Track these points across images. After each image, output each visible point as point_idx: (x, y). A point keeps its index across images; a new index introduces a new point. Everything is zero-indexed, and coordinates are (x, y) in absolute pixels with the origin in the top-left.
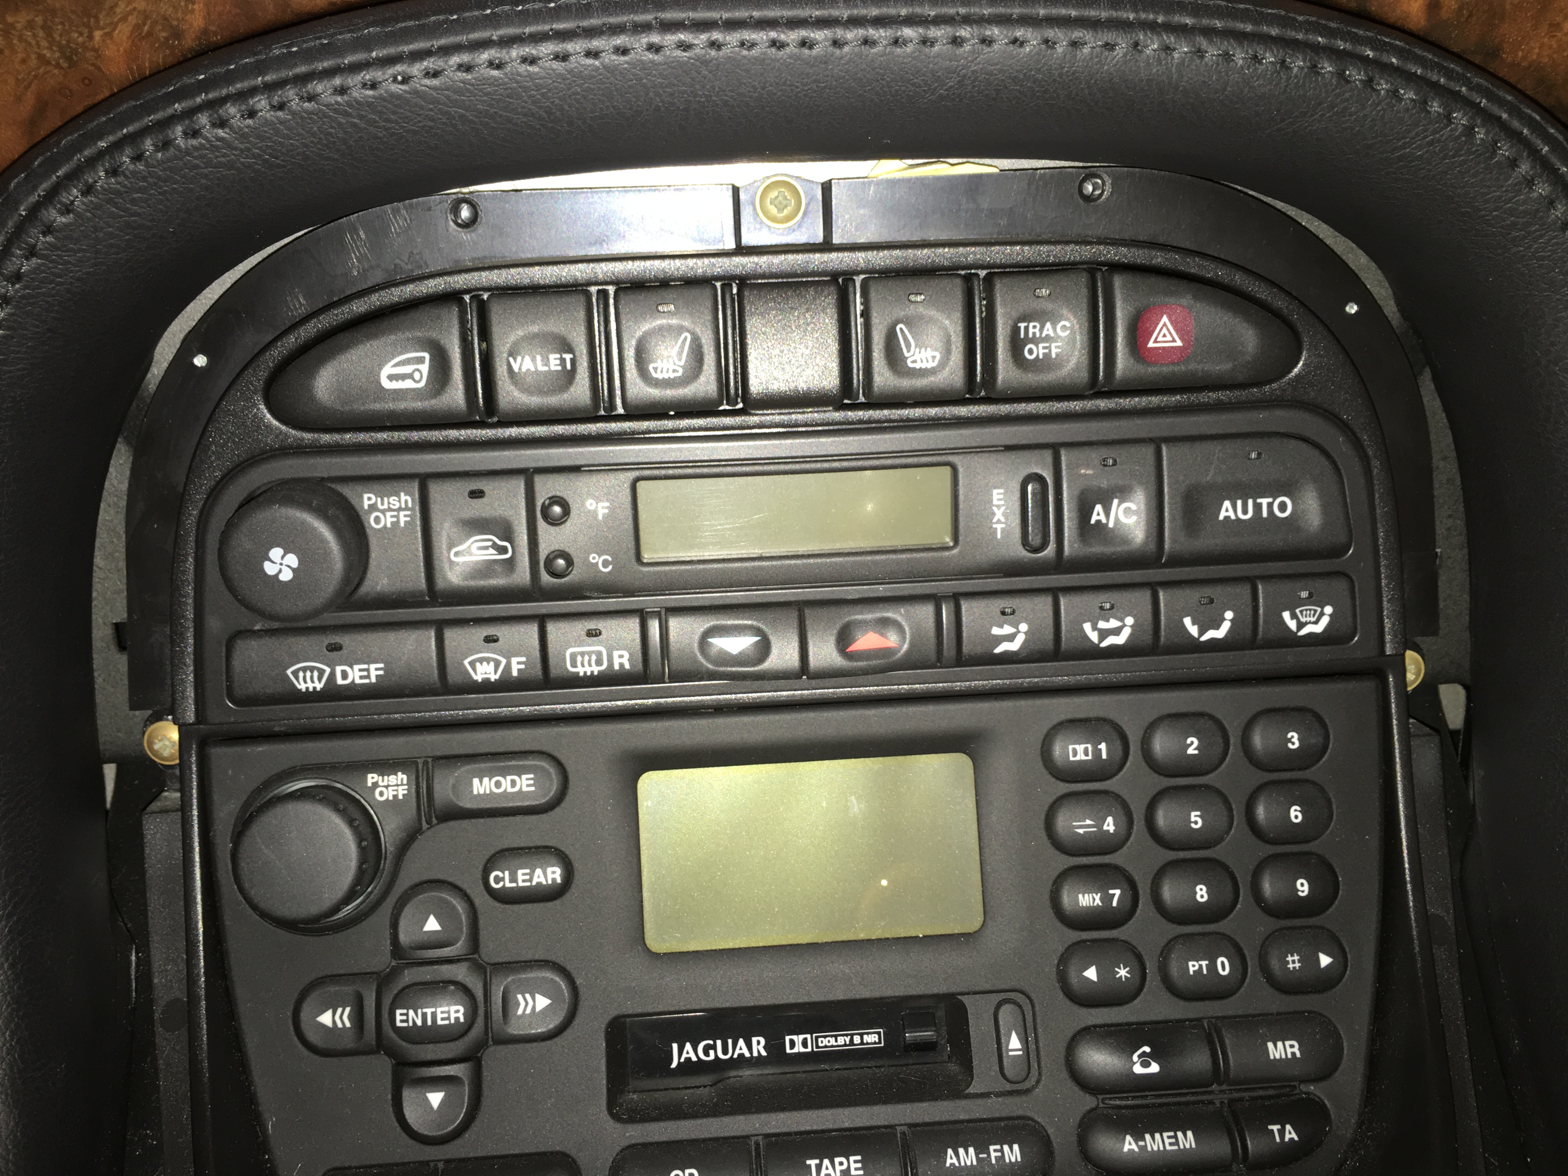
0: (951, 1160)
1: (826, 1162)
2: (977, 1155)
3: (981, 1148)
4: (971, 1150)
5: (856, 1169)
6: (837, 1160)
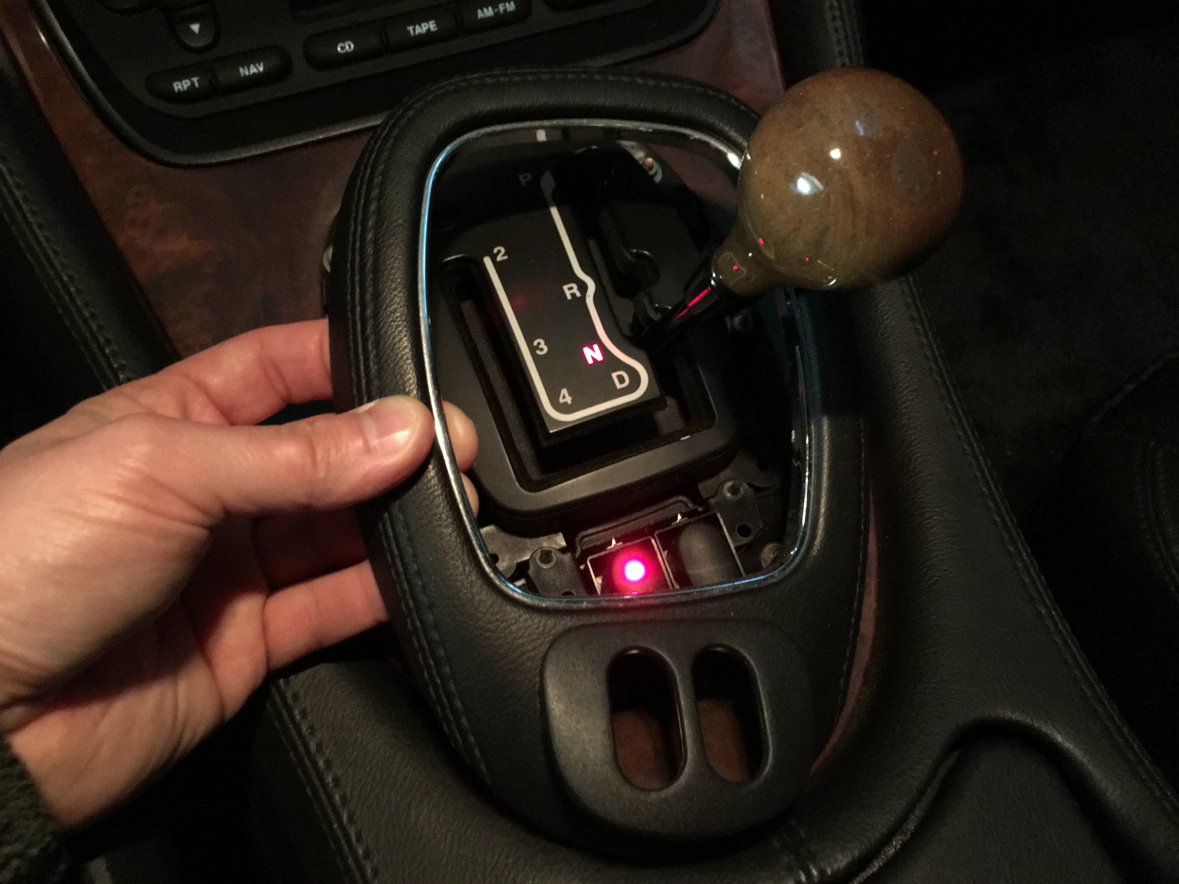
0: (480, 15)
1: (417, 27)
2: (493, 9)
3: (495, 6)
4: (490, 8)
5: (434, 28)
6: (423, 25)
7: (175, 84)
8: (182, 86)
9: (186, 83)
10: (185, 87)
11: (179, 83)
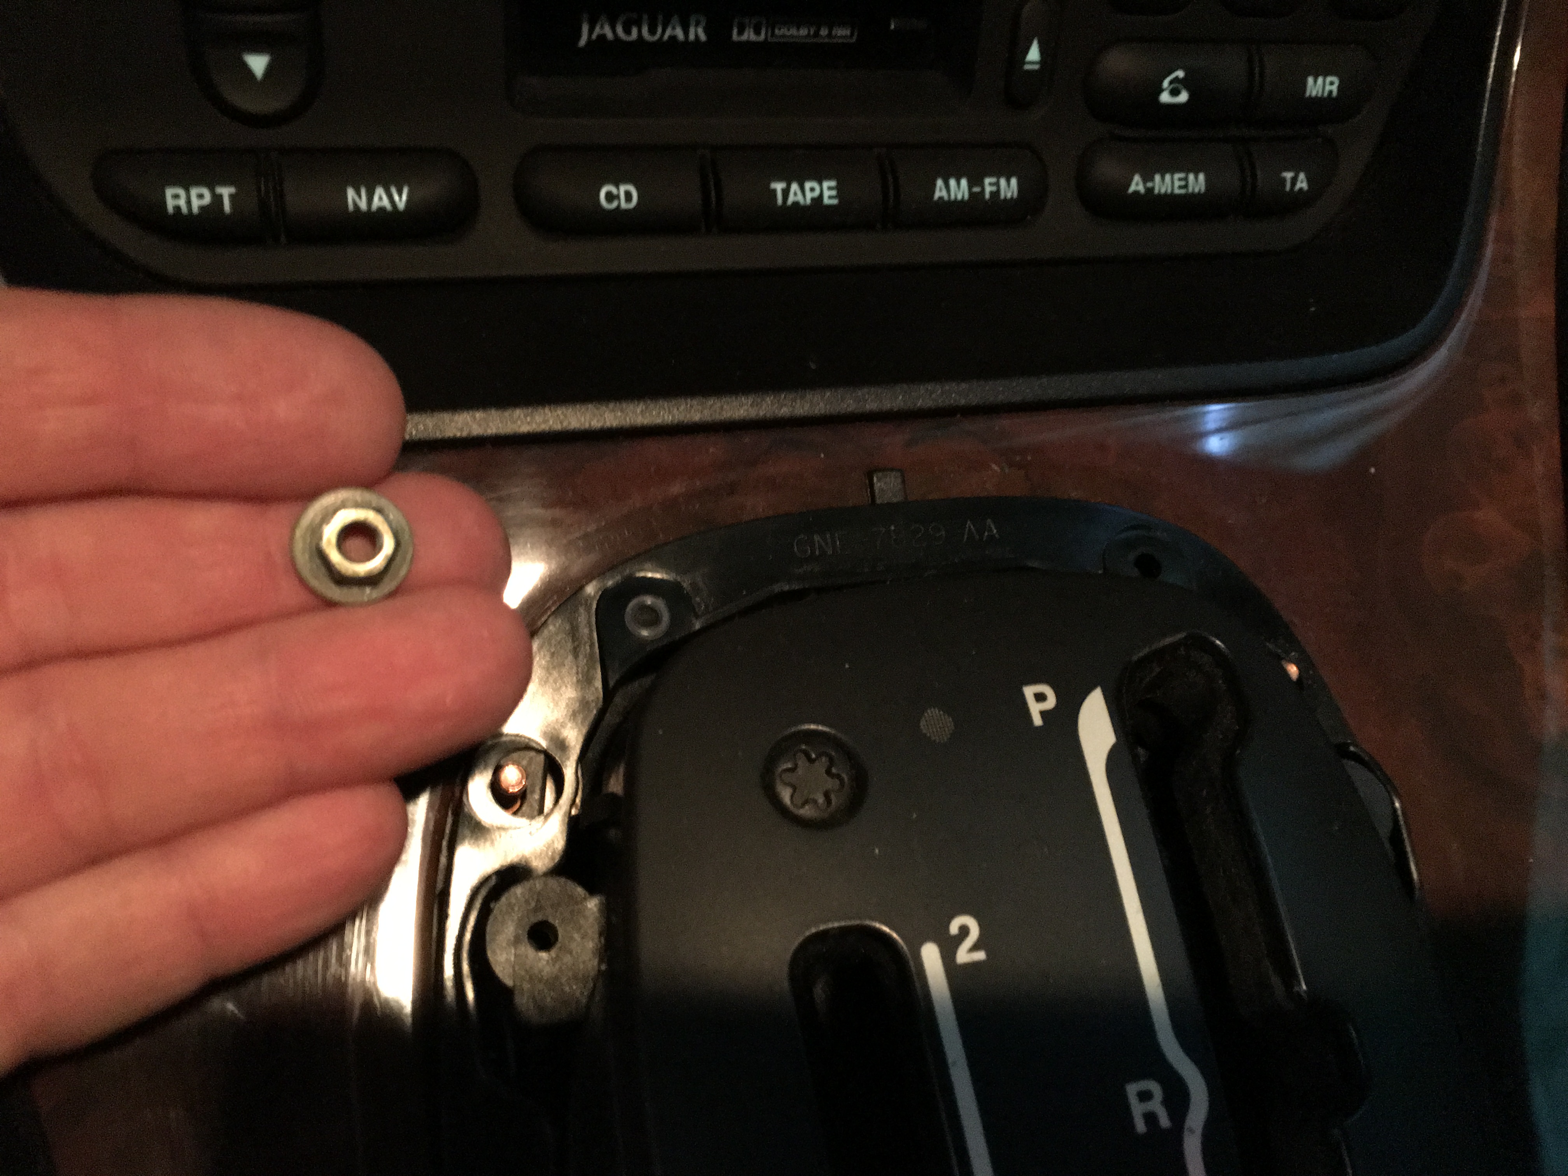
0: (940, 192)
1: (794, 187)
2: (970, 187)
3: (976, 180)
4: (964, 182)
5: (830, 197)
6: (808, 185)
7: (169, 192)
8: (189, 202)
9: (201, 196)
10: (196, 203)
11: (181, 192)
